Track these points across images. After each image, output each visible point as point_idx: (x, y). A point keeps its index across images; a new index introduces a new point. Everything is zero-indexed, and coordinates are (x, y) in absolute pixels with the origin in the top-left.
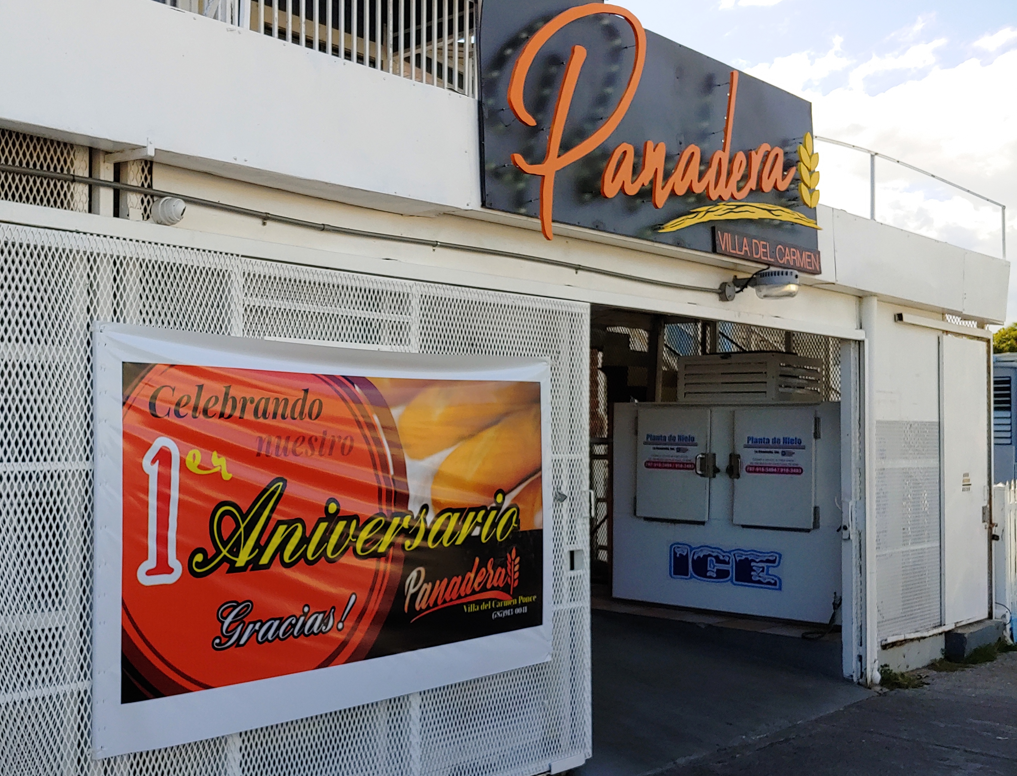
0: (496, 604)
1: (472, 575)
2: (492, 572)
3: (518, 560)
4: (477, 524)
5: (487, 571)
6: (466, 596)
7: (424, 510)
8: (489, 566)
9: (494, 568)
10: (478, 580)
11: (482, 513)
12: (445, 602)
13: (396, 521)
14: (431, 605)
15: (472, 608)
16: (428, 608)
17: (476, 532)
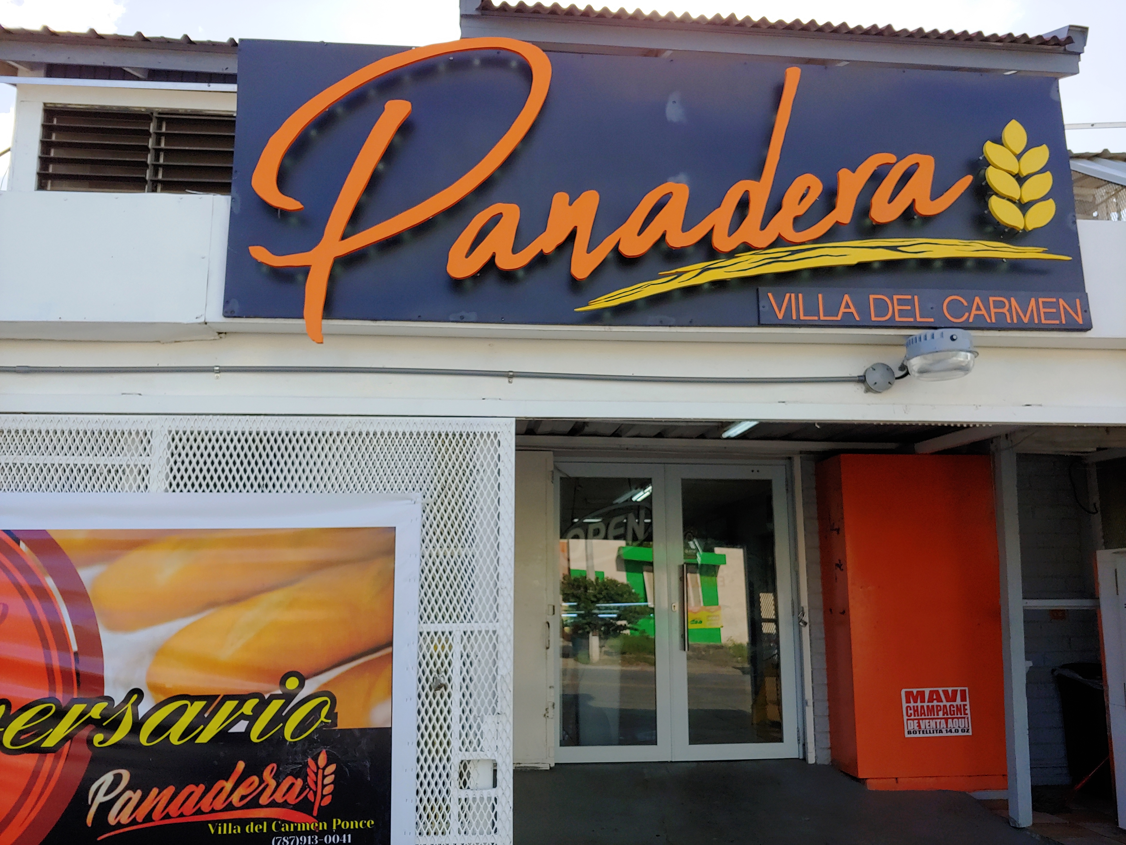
0: (278, 827)
1: (229, 785)
2: (273, 783)
3: (332, 768)
4: (243, 717)
5: (262, 781)
6: (213, 811)
7: (135, 697)
8: (267, 774)
9: (278, 777)
10: (241, 791)
11: (254, 702)
12: (168, 816)
13: (77, 709)
14: (140, 819)
15: (226, 829)
16: (134, 822)
17: (241, 727)
